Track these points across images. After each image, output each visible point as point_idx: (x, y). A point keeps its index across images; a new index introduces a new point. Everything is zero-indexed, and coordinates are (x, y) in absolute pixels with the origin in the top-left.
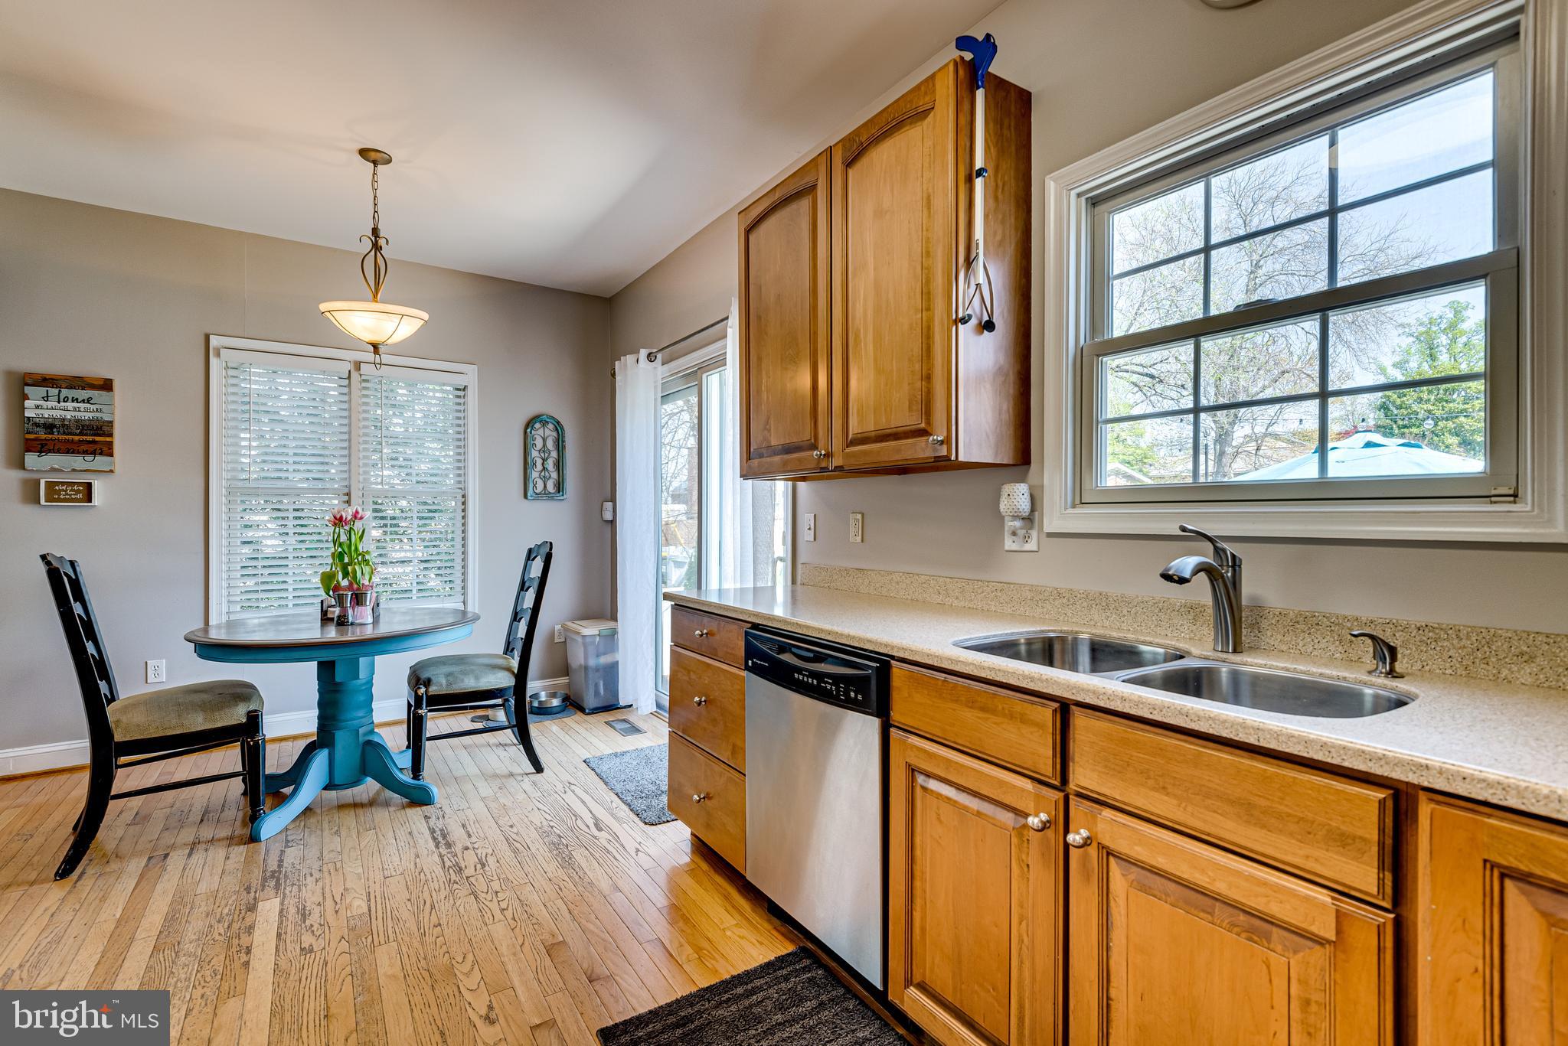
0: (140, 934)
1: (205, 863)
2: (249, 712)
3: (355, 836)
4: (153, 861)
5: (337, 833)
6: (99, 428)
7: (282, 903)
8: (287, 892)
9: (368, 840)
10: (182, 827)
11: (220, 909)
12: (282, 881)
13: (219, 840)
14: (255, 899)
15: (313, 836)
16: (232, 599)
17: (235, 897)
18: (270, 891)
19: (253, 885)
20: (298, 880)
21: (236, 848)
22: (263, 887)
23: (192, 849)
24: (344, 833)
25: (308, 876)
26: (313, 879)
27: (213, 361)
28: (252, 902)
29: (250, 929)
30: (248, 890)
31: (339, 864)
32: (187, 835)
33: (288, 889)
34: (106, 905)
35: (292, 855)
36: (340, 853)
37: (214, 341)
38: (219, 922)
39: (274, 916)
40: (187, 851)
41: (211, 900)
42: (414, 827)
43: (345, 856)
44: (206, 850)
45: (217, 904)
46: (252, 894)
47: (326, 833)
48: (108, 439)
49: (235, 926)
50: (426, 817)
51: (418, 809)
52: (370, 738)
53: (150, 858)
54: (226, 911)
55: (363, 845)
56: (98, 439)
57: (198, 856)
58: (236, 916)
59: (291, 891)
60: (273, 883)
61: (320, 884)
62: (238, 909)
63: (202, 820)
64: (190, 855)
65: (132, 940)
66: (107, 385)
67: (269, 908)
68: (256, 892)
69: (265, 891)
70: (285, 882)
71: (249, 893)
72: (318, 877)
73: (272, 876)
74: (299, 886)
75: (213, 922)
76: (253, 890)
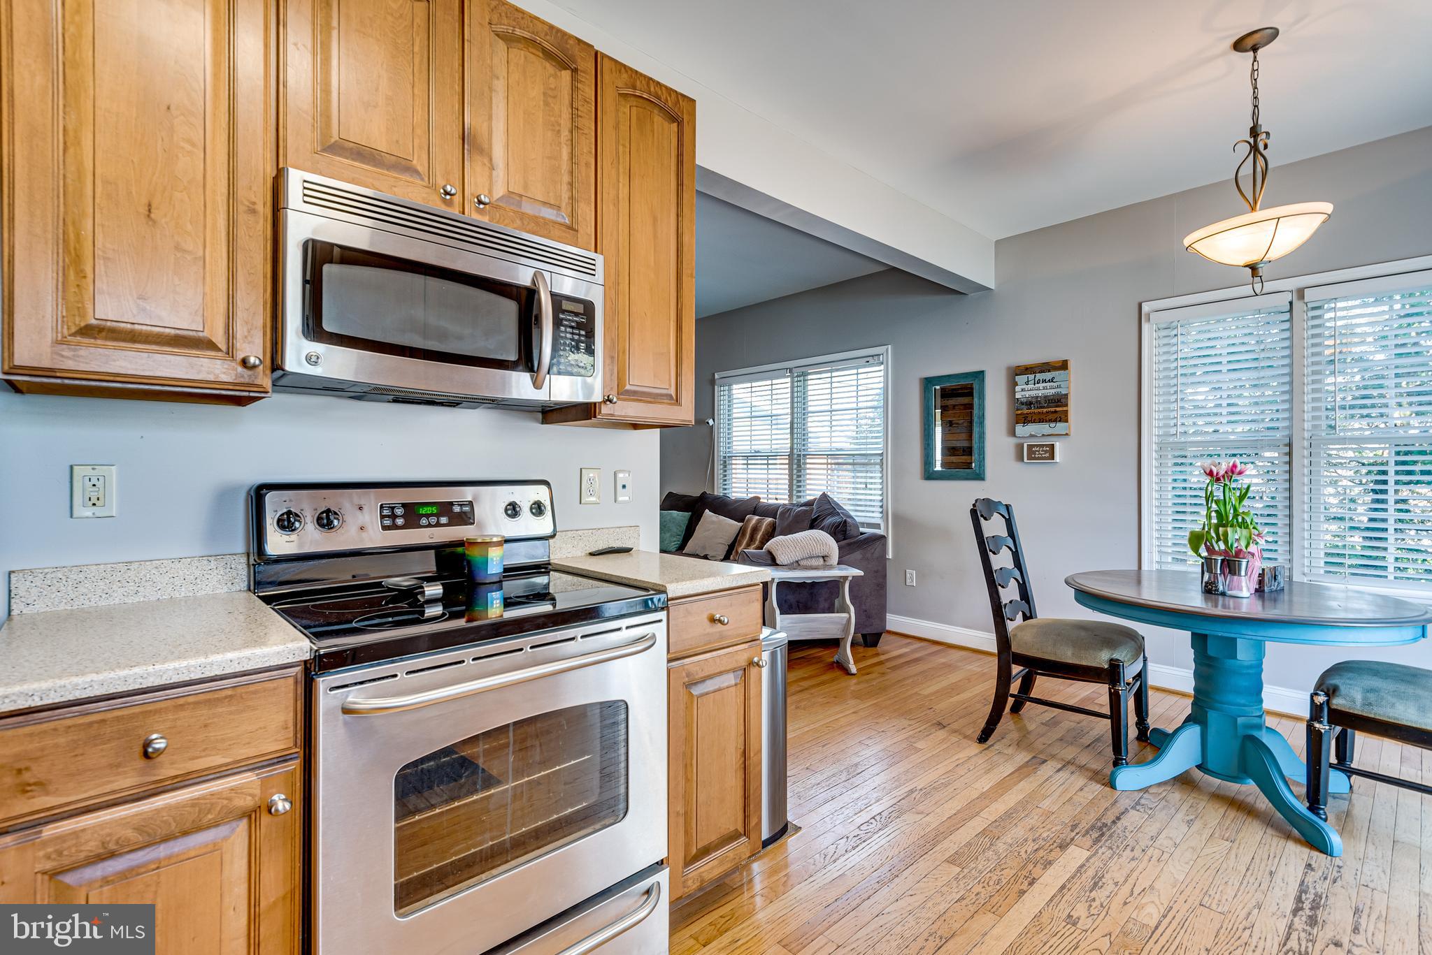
0: (984, 814)
1: (1064, 783)
2: (1112, 660)
3: (1205, 836)
4: (1034, 761)
5: (1190, 823)
6: (1059, 401)
7: (1088, 860)
8: (1100, 851)
9: (1215, 850)
10: (1072, 744)
11: (1042, 830)
12: (1104, 839)
13: (1087, 770)
14: (1072, 839)
15: (1164, 812)
16: (1164, 549)
17: (1059, 828)
18: (1088, 841)
19: (1080, 826)
20: (1118, 847)
21: (1094, 784)
22: (1087, 832)
23: (1064, 766)
24: (1197, 825)
25: (1129, 848)
26: (1132, 855)
27: (1145, 326)
28: (1068, 840)
29: (1048, 864)
30: (1074, 827)
31: (1166, 856)
32: (1069, 753)
33: (1104, 849)
34: (986, 777)
35: (1133, 819)
36: (1176, 845)
37: (1146, 308)
38: (1034, 840)
39: (1073, 867)
40: (1060, 766)
41: (1043, 818)
42: (1282, 868)
43: (1178, 851)
44: (1072, 773)
45: (1044, 825)
46: (1073, 834)
47: (1180, 816)
48: (1065, 409)
49: (1041, 853)
50: (1309, 866)
51: (1306, 851)
52: (1256, 733)
53: (1034, 757)
54: (1045, 835)
55: (1206, 851)
56: (1058, 409)
57: (1063, 775)
58: (1048, 844)
59: (1104, 853)
60: (1095, 835)
61: (1134, 864)
62: (1054, 839)
63: (1089, 745)
64: (1059, 770)
65: (978, 814)
66: (1064, 366)
67: (1076, 855)
68: (1077, 834)
69: (1085, 839)
70: (1107, 841)
71: (1072, 831)
72: (1137, 856)
73: (1100, 829)
74: (1114, 852)
75: (1031, 838)
76: (1077, 830)
